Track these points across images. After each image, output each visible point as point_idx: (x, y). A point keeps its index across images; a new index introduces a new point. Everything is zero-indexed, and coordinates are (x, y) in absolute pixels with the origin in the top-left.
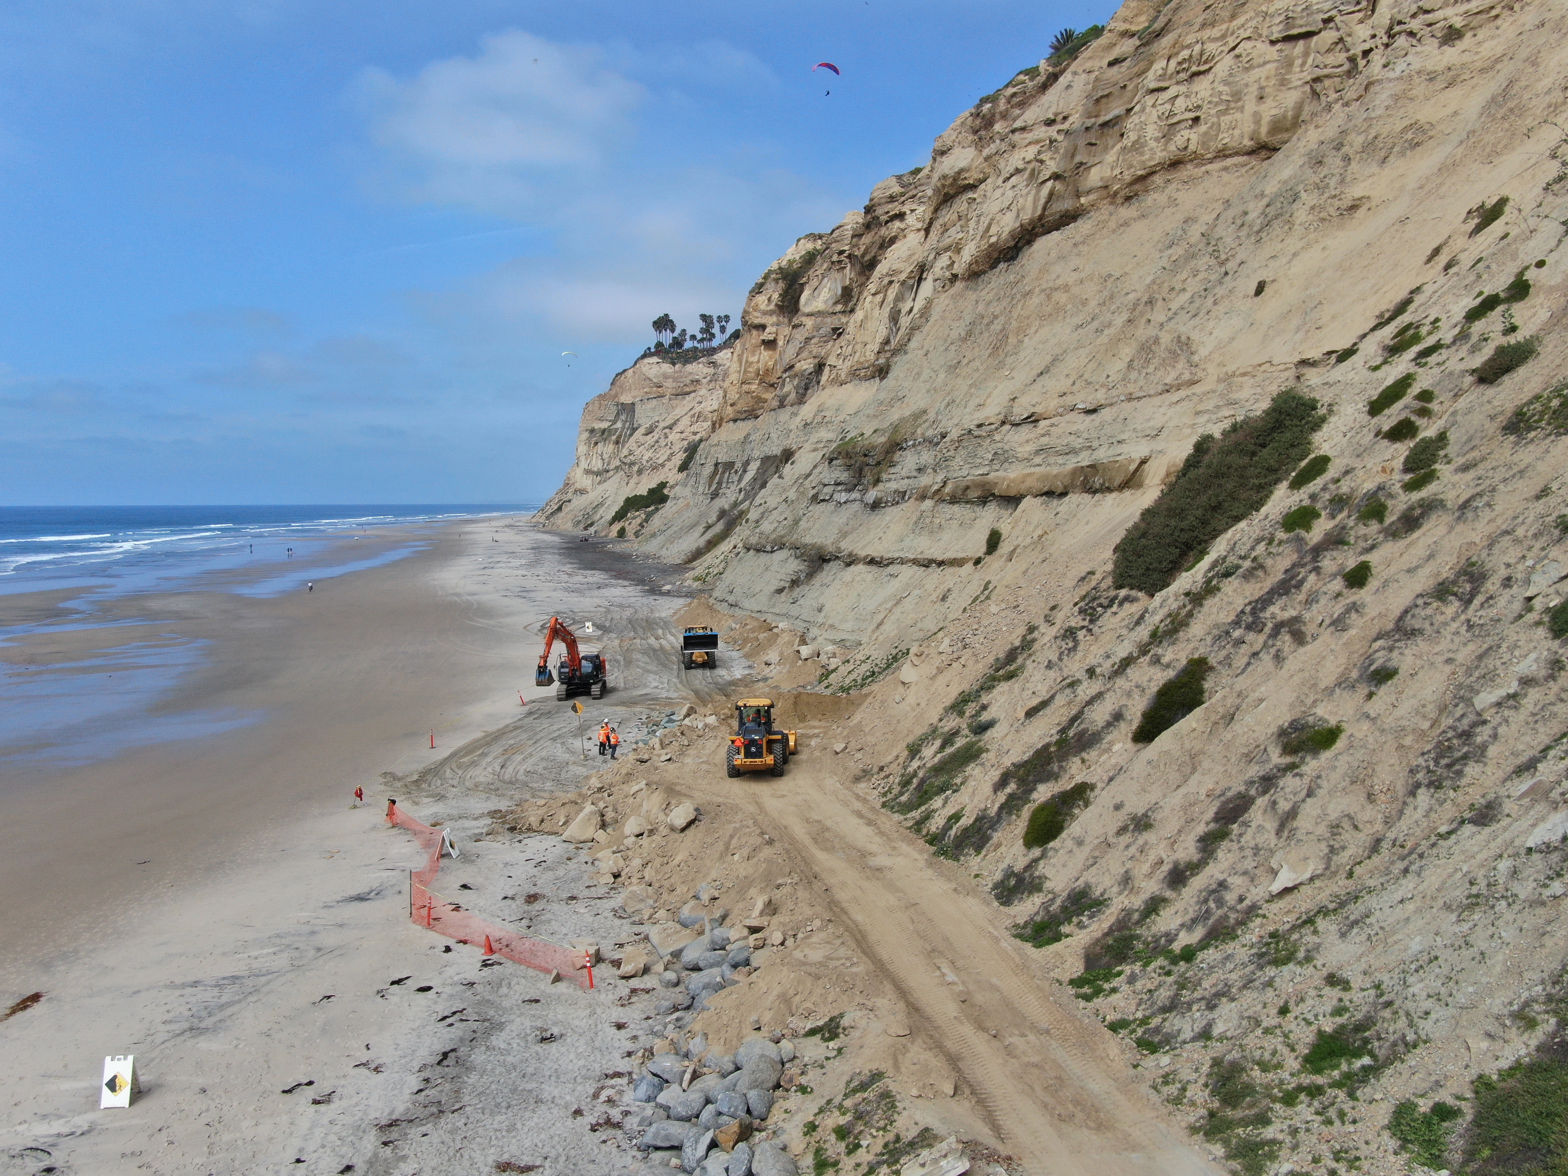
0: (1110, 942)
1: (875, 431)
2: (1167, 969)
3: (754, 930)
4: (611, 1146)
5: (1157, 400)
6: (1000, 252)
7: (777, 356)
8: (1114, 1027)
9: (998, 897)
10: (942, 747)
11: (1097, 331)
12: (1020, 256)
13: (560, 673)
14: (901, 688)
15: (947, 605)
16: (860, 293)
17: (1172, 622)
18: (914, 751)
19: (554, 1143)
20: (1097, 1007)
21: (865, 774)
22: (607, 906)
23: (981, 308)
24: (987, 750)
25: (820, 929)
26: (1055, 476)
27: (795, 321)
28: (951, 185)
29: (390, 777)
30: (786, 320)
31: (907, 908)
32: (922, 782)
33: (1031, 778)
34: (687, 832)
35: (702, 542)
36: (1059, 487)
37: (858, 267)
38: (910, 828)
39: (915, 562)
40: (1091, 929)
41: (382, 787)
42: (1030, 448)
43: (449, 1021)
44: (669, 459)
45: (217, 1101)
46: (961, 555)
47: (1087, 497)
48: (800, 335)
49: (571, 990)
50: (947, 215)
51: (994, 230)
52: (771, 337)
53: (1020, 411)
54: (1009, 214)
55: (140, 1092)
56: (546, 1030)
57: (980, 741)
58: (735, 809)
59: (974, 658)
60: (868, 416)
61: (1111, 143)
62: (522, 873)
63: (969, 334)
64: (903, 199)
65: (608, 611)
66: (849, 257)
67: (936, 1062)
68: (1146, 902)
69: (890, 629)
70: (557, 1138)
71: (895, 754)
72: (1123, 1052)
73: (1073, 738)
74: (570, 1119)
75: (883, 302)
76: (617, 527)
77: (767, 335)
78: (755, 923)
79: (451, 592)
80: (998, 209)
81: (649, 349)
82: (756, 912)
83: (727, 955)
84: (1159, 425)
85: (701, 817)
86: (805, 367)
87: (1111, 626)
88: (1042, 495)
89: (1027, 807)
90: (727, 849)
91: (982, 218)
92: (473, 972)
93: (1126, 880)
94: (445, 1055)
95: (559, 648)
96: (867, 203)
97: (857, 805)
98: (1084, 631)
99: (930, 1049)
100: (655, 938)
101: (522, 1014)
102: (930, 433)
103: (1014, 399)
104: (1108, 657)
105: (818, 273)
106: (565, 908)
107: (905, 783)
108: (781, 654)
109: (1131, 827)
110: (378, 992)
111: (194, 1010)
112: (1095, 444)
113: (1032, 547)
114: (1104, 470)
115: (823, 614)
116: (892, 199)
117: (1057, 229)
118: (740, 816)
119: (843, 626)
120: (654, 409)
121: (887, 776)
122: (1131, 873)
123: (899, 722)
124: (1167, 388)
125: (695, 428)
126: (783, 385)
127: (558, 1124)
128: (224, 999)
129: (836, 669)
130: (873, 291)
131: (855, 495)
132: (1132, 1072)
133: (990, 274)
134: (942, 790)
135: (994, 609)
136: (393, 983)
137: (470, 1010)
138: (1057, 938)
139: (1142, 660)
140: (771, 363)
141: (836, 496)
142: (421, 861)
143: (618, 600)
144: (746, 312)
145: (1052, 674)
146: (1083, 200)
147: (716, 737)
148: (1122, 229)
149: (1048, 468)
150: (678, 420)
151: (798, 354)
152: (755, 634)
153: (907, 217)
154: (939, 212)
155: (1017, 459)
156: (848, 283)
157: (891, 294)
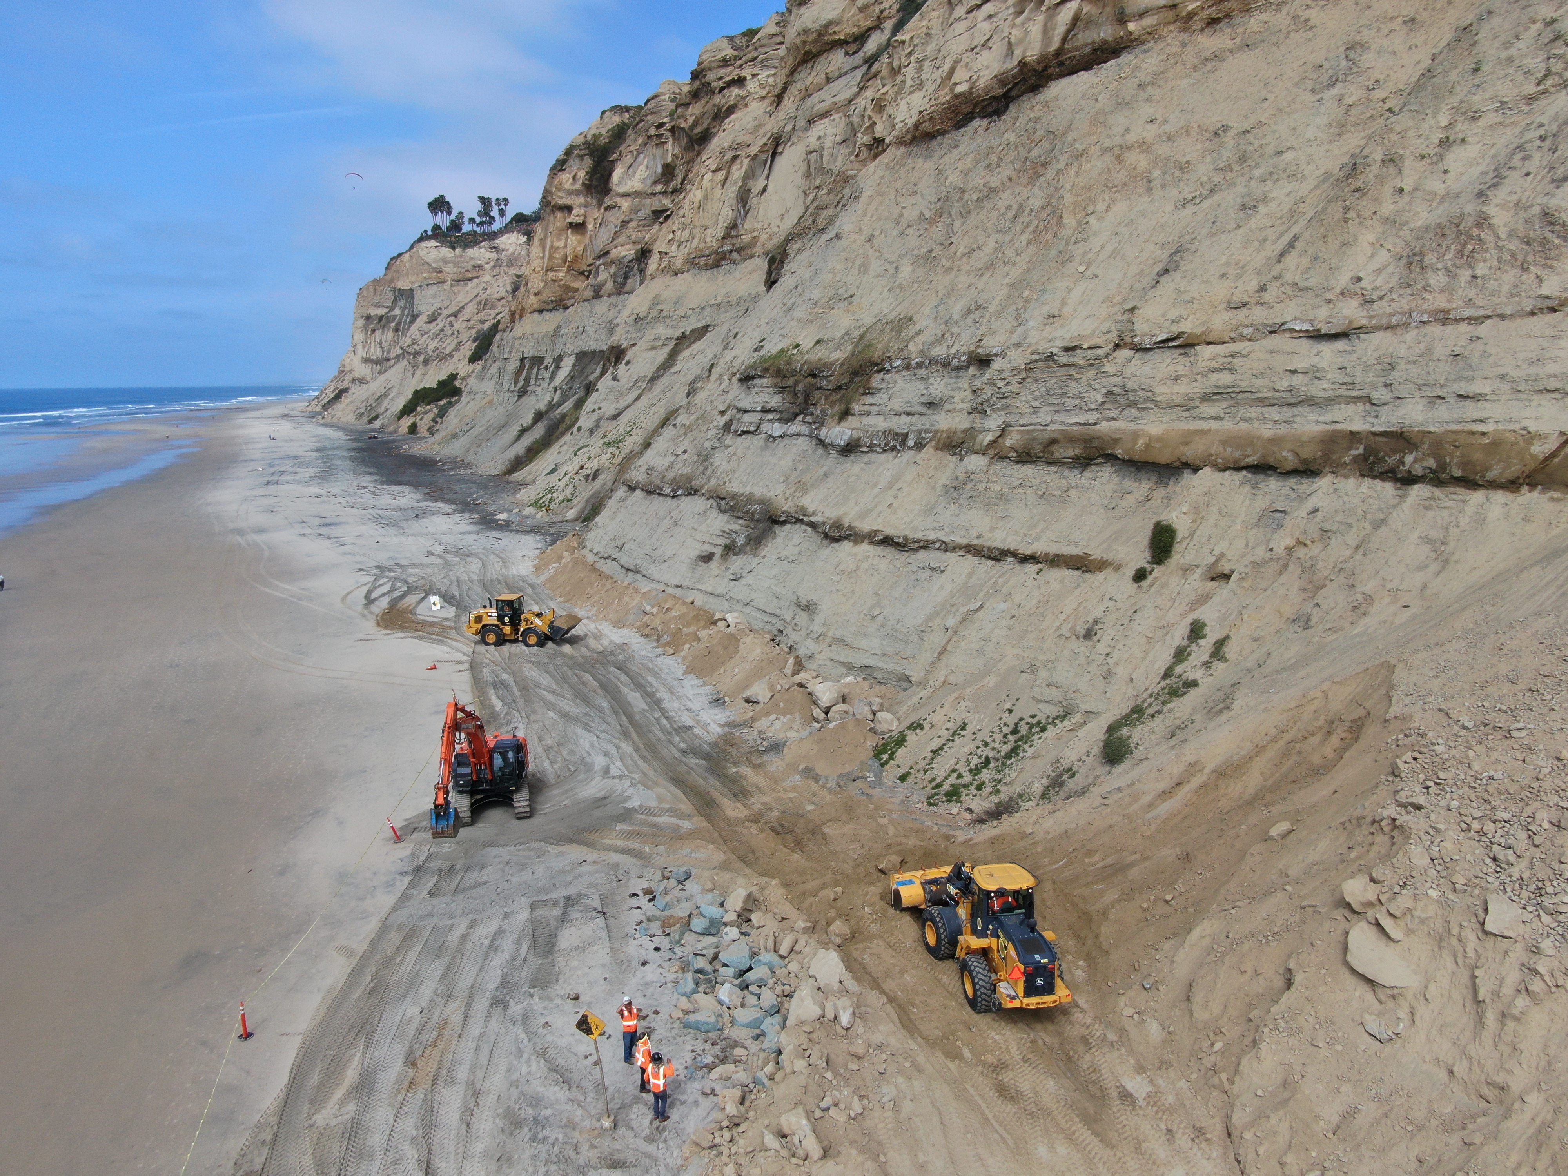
1: (818, 342)
5: (1535, 326)
6: (976, 105)
7: (587, 240)
11: (1244, 207)
12: (1013, 109)
16: (688, 171)
23: (953, 178)
26: (1274, 441)
27: (608, 201)
28: (815, 41)
30: (595, 201)
36: (1290, 461)
37: (684, 141)
39: (972, 550)
42: (1188, 388)
44: (457, 349)
47: (1384, 486)
48: (615, 218)
50: (809, 77)
51: (960, 75)
52: (579, 220)
53: (1149, 328)
54: (985, 53)
60: (799, 321)
64: (739, 62)
66: (672, 130)
75: (726, 180)
76: (406, 422)
77: (575, 217)
80: (964, 47)
81: (426, 232)
86: (623, 254)
88: (1238, 469)
91: (930, 64)
96: (694, 67)
102: (939, 351)
105: (632, 148)
112: (1379, 394)
114: (1434, 444)
116: (725, 62)
117: (1087, 67)
119: (864, 643)
120: (434, 296)
124: (1550, 303)
125: (482, 316)
126: (597, 273)
129: (901, 739)
130: (713, 168)
131: (795, 427)
133: (956, 135)
140: (580, 249)
143: (451, 541)
144: (547, 192)
146: (1131, 26)
148: (1209, 66)
149: (1244, 426)
150: (463, 307)
151: (613, 239)
152: (692, 629)
153: (747, 83)
154: (796, 74)
155: (1157, 404)
156: (670, 159)
157: (738, 172)
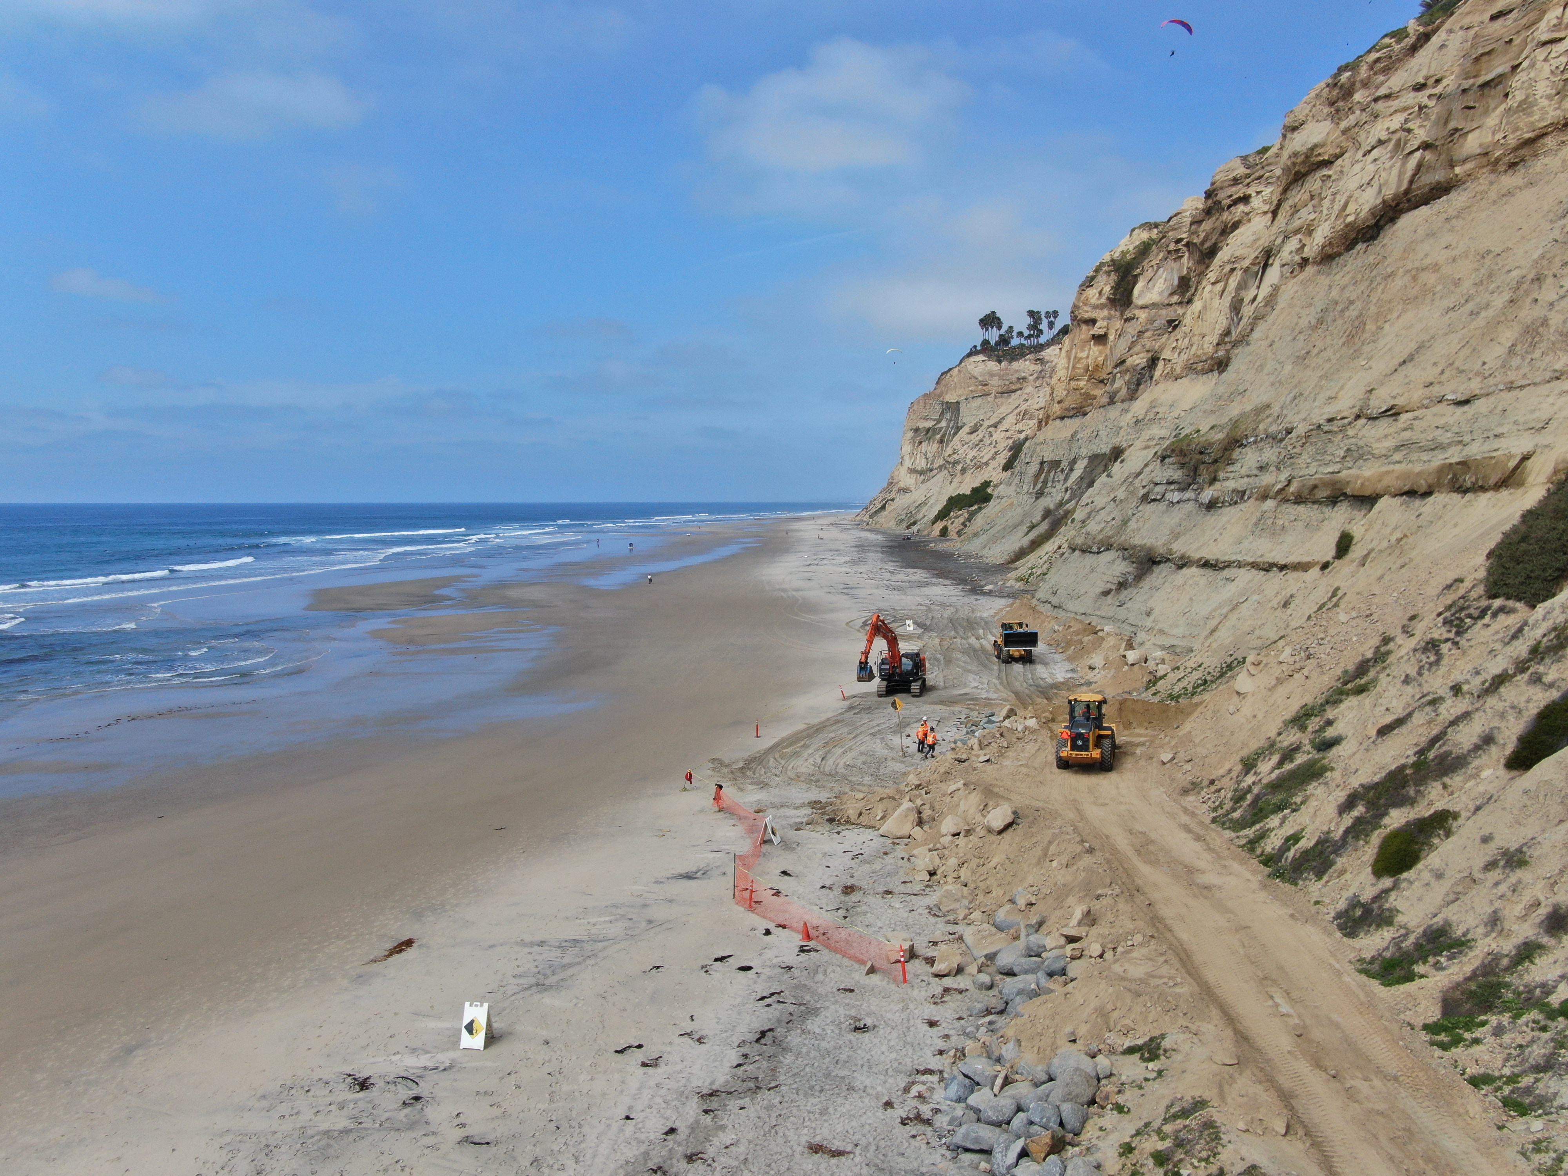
0: (1473, 988)
1: (1212, 428)
2: (1542, 1023)
3: (1071, 940)
4: (919, 1142)
5: (1544, 389)
6: (1358, 232)
7: (1108, 351)
8: (1476, 1082)
9: (1341, 927)
10: (1280, 763)
11: (1472, 313)
12: (1381, 235)
13: (881, 670)
14: (1235, 698)
15: (1289, 611)
16: (1199, 283)
17: (1558, 637)
18: (1249, 765)
19: (865, 1131)
20: (1456, 1057)
21: (1194, 787)
22: (921, 903)
23: (1334, 293)
24: (1332, 769)
25: (1141, 945)
26: (1419, 474)
27: (1128, 314)
28: (1303, 162)
29: (718, 764)
30: (1118, 314)
31: (1237, 931)
32: (1257, 798)
33: (1382, 801)
34: (1004, 835)
35: (1025, 542)
36: (1423, 487)
37: (1197, 255)
38: (1242, 846)
39: (1254, 565)
40: (1451, 971)
41: (710, 773)
42: (1390, 443)
43: (768, 1001)
44: (993, 458)
45: (558, 1053)
46: (1305, 559)
47: (1456, 497)
48: (1132, 329)
49: (885, 983)
50: (1298, 195)
51: (1351, 208)
52: (1102, 332)
53: (1379, 403)
54: (1369, 190)
55: (493, 1037)
56: (860, 1020)
57: (1324, 758)
58: (1055, 815)
59: (1319, 670)
60: (1205, 412)
61: (1492, 106)
62: (841, 863)
63: (1320, 321)
64: (1248, 180)
65: (929, 610)
66: (1187, 245)
67: (1267, 1097)
68: (1518, 948)
69: (1224, 635)
70: (867, 1127)
71: (1227, 767)
72: (1485, 1110)
73: (1433, 760)
74: (881, 1110)
75: (1223, 291)
76: (939, 526)
77: (1097, 330)
78: (1073, 932)
79: (777, 587)
80: (1357, 185)
81: (975, 347)
82: (1074, 922)
83: (1043, 963)
84: (1546, 417)
85: (1019, 821)
86: (1137, 362)
87: (1482, 640)
88: (1402, 495)
89: (1376, 832)
90: (1046, 855)
91: (1338, 197)
92: (791, 957)
93: (1494, 921)
94: (763, 1034)
95: (880, 645)
96: (1208, 187)
97: (1185, 819)
98: (1449, 644)
99: (1260, 1083)
100: (969, 939)
101: (836, 1002)
102: (1273, 429)
103: (1371, 391)
104: (1478, 673)
105: (1153, 263)
106: (881, 902)
107: (1238, 798)
108: (1106, 659)
109: (1502, 863)
110: (702, 967)
111: (540, 967)
112: (1467, 438)
113: (1389, 551)
114: (1477, 467)
115: (1152, 618)
116: (1236, 181)
117: (1426, 203)
118: (1059, 822)
119: (1175, 631)
120: (978, 408)
121: (1219, 791)
122: (1500, 914)
123: (1232, 733)
124: (1557, 374)
125: (1020, 426)
126: (1114, 381)
127: (869, 1114)
128: (566, 960)
129: (1165, 675)
130: (1212, 280)
131: (1189, 494)
132: (1496, 1133)
133: (1345, 257)
134: (1279, 808)
135: (1343, 617)
136: (716, 960)
137: (787, 993)
138: (1409, 977)
139: (1519, 678)
140: (1101, 359)
141: (1168, 496)
142: (745, 846)
143: (939, 599)
144: (1075, 307)
145: (1409, 690)
146: (1457, 170)
147: (1036, 740)
148: (1504, 199)
149: (1410, 465)
150: (1003, 418)
151: (1130, 349)
152: (1079, 637)
153: (1252, 200)
154: (1289, 192)
155: (1373, 455)
156: (1185, 272)
157: (1233, 282)
